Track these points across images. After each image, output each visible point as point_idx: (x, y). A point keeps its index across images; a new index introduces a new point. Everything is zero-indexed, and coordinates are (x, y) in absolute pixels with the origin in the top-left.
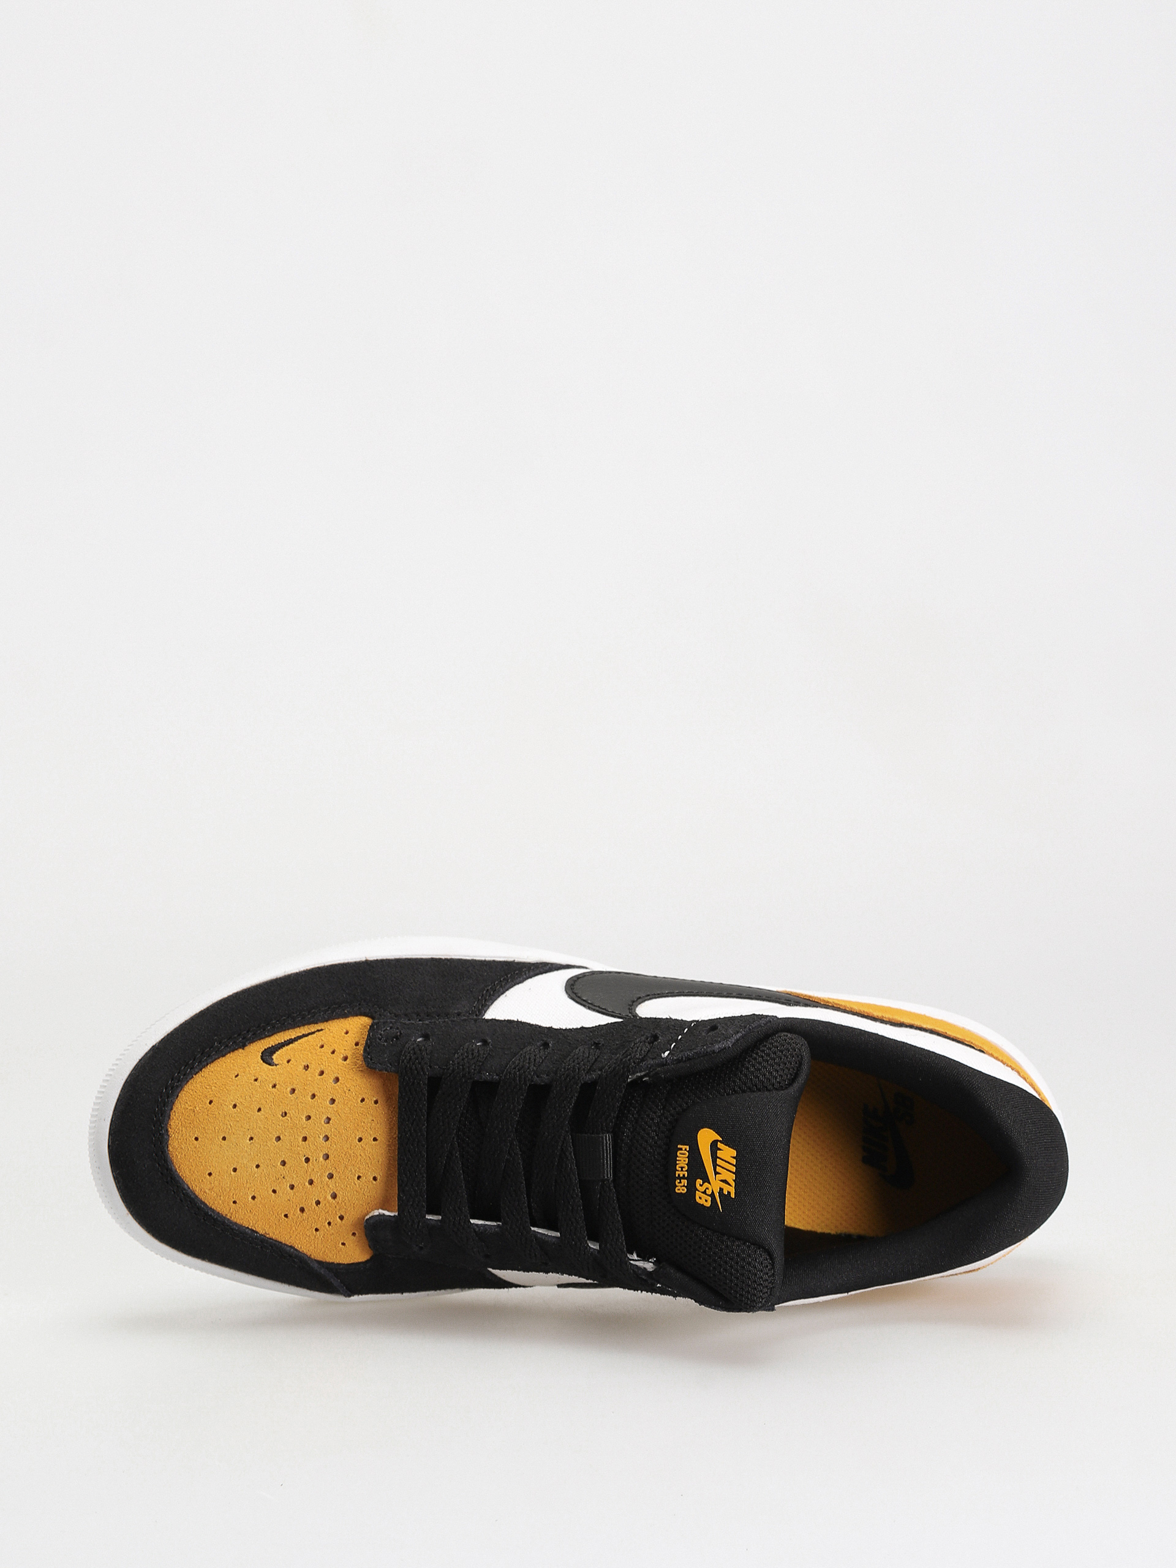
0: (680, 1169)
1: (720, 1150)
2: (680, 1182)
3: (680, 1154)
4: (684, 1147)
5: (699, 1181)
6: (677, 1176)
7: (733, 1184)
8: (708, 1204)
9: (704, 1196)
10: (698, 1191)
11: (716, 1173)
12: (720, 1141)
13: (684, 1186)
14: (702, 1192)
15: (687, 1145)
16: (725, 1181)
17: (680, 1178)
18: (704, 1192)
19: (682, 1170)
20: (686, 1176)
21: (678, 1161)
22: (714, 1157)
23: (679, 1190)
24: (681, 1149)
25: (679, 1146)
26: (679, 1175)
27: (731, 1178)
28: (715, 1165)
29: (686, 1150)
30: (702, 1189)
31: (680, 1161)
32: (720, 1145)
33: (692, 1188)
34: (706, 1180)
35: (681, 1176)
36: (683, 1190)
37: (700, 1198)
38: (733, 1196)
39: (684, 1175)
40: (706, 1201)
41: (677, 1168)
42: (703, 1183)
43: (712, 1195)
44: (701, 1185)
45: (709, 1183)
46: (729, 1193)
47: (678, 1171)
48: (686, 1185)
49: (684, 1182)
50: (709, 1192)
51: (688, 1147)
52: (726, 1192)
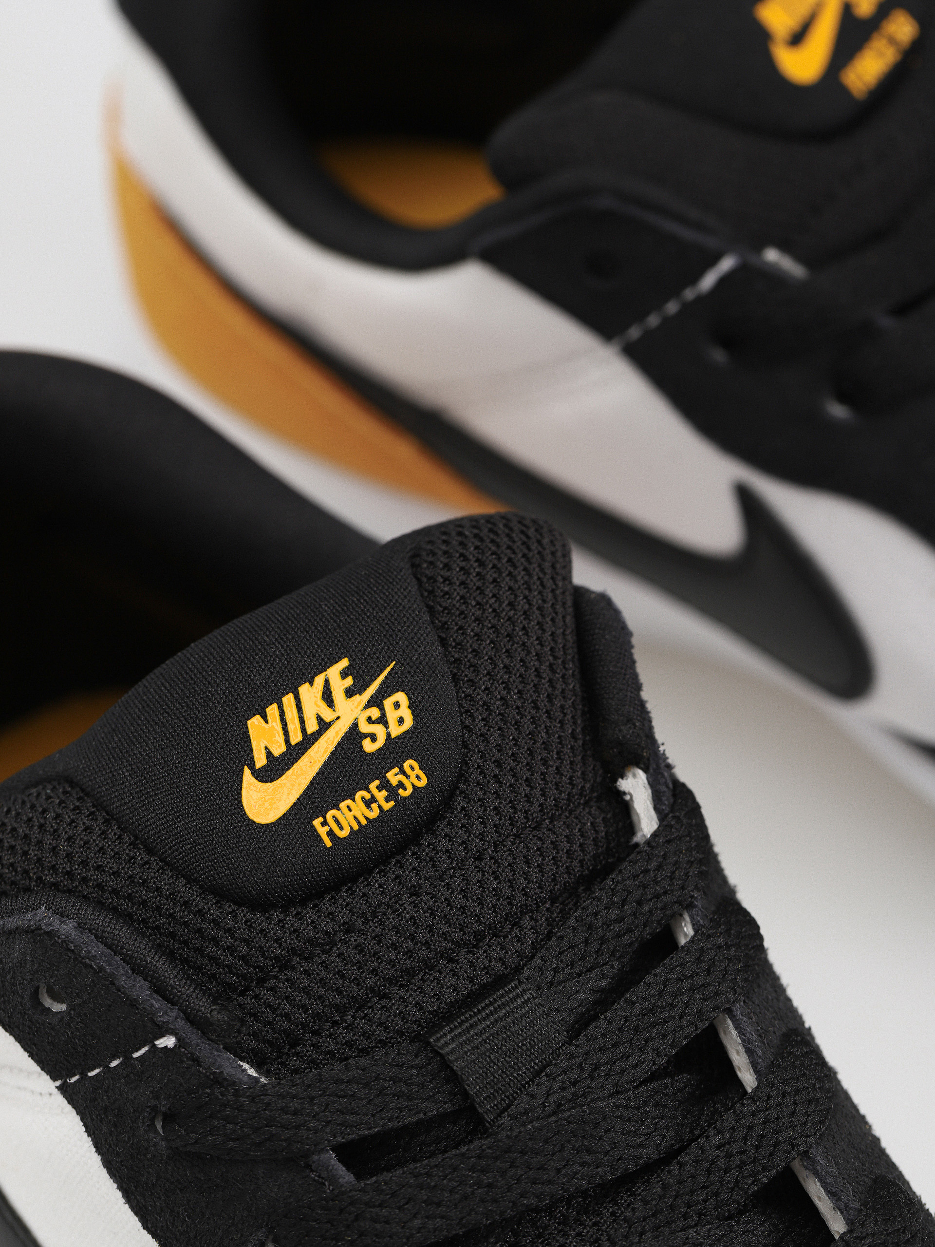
0: (374, 806)
1: (269, 754)
2: (401, 785)
3: (341, 828)
4: (322, 831)
5: (369, 746)
6: (392, 803)
7: (319, 680)
8: (401, 697)
9: (392, 716)
10: (389, 735)
11: (324, 726)
12: (252, 767)
13: (403, 772)
14: (386, 724)
15: (313, 826)
16: (328, 697)
17: (392, 792)
18: (383, 720)
19: (373, 799)
20: (377, 782)
21: (359, 823)
22: (294, 753)
23: (418, 777)
24: (331, 833)
25: (329, 844)
26: (387, 800)
27: (310, 694)
28: (309, 740)
29: (324, 823)
30: (379, 731)
31: (355, 818)
32: (260, 761)
33: (394, 752)
34: (354, 735)
35: (384, 793)
36: (413, 769)
37: (401, 721)
38: (344, 663)
39: (379, 788)
40: (397, 705)
41: (374, 814)
42: (365, 736)
43: (376, 701)
44: (373, 738)
45: (355, 726)
46: (344, 674)
47: (380, 807)
48: (396, 770)
49: (393, 776)
50: (375, 713)
51: (317, 823)
52: (349, 681)
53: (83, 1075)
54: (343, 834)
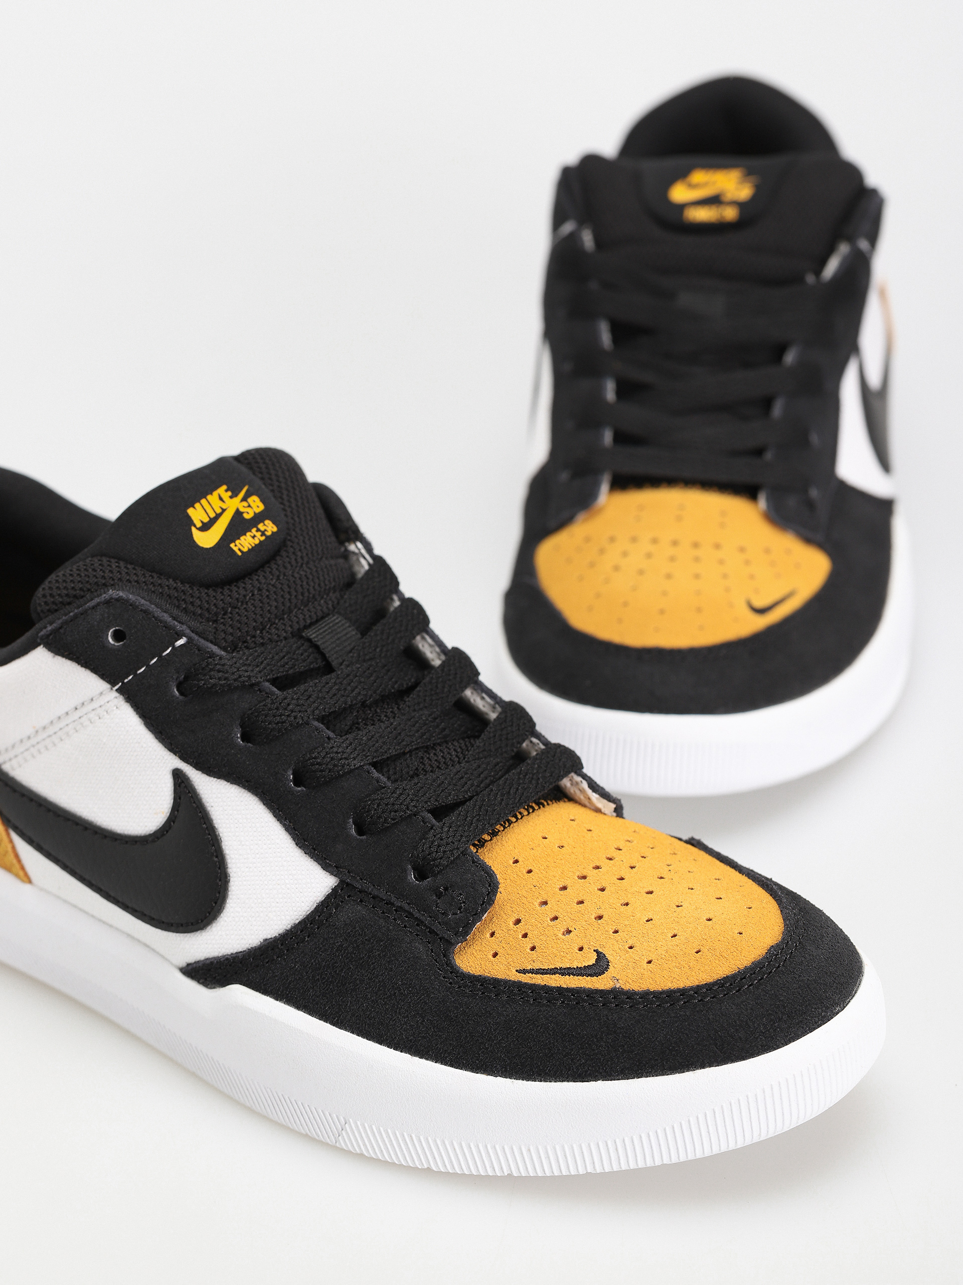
0: (256, 538)
1: (202, 521)
4: (236, 549)
5: (246, 516)
7: (215, 494)
8: (255, 498)
9: (253, 505)
10: (254, 512)
11: (224, 510)
12: (195, 526)
13: (265, 525)
14: (252, 508)
15: (231, 547)
16: (221, 500)
17: (263, 534)
18: (250, 507)
21: (251, 545)
22: (213, 521)
24: (239, 550)
25: (240, 554)
26: (262, 536)
27: (213, 498)
28: (218, 516)
29: (236, 546)
30: (249, 510)
32: (199, 525)
33: (258, 518)
37: (258, 507)
38: (224, 487)
40: (254, 501)
41: (257, 542)
42: (244, 513)
43: (244, 499)
44: (248, 513)
45: (238, 510)
46: (226, 491)
50: (245, 504)
51: (232, 545)
52: (229, 493)
53: (135, 675)
54: (245, 550)
